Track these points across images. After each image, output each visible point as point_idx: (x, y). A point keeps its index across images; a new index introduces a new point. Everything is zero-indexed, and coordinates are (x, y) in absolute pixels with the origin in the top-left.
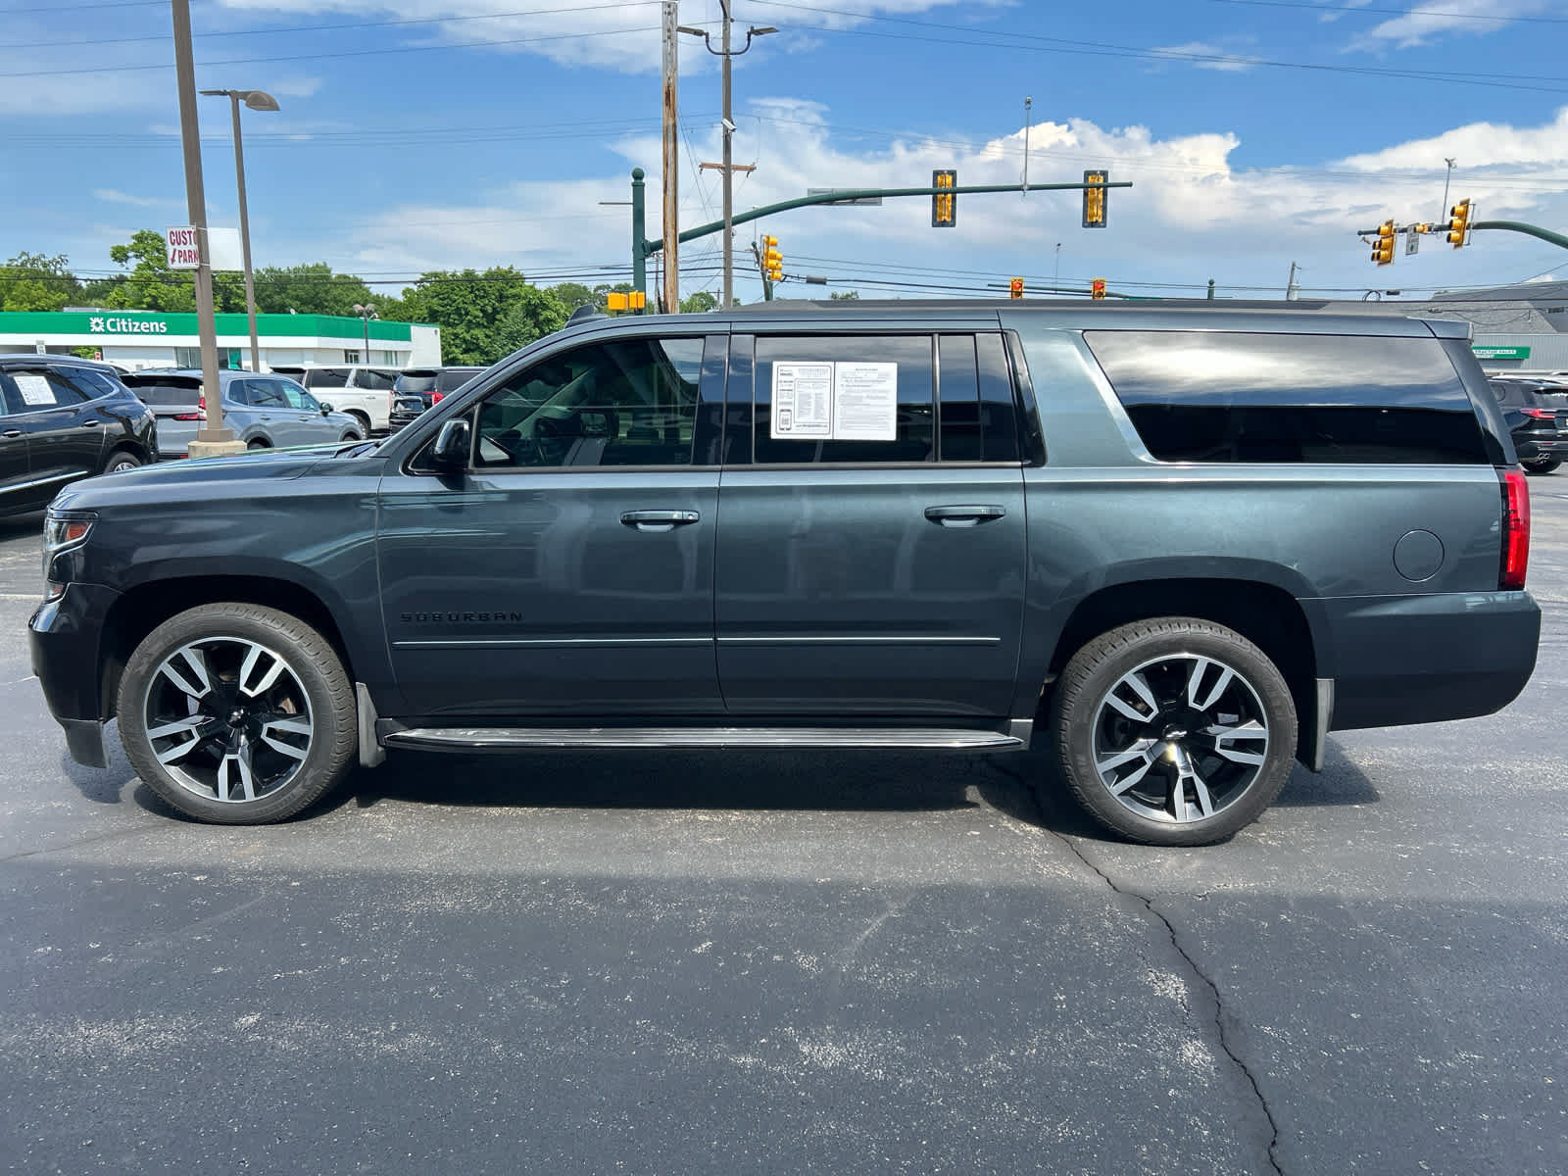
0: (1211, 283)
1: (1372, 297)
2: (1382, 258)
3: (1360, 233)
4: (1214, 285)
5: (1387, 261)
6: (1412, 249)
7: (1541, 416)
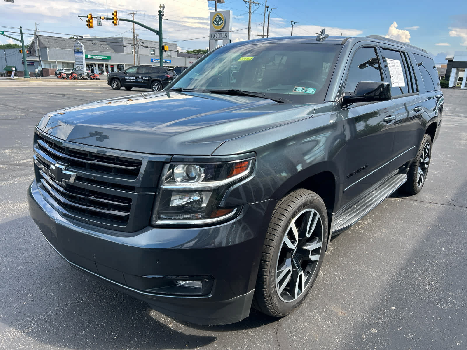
0: (21, 27)
1: (76, 37)
2: (90, 25)
3: (79, 17)
4: (22, 28)
5: (92, 27)
6: (99, 24)
7: (170, 77)
